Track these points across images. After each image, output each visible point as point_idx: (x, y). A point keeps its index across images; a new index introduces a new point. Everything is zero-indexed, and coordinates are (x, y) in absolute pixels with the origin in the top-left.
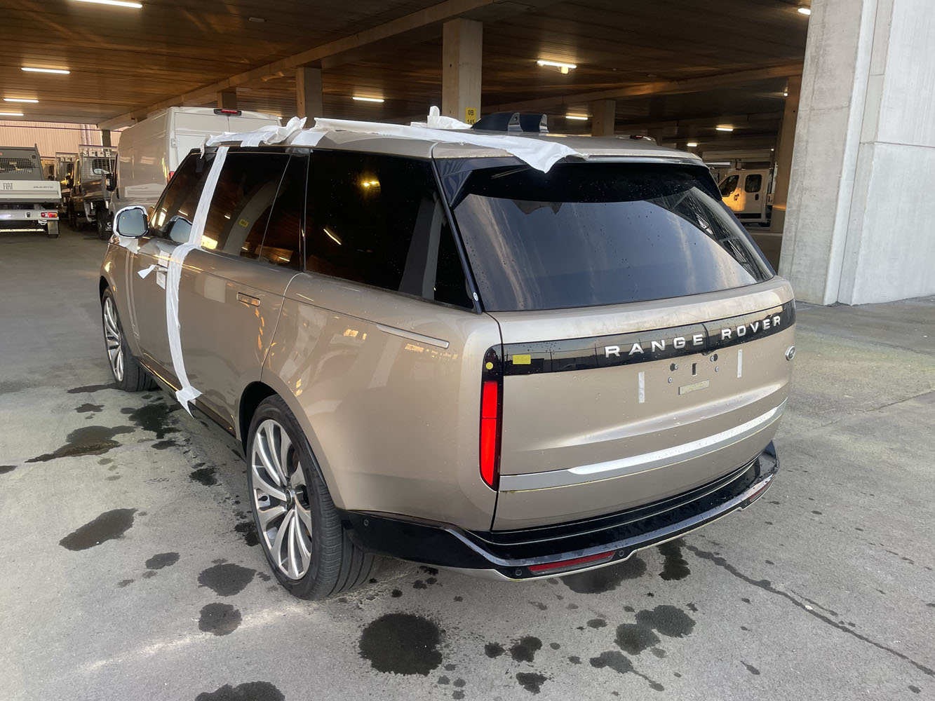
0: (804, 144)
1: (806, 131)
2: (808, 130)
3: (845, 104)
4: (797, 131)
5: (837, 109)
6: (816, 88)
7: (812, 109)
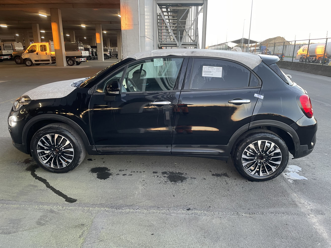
1: (125, 32)
3: (137, 23)
5: (134, 25)
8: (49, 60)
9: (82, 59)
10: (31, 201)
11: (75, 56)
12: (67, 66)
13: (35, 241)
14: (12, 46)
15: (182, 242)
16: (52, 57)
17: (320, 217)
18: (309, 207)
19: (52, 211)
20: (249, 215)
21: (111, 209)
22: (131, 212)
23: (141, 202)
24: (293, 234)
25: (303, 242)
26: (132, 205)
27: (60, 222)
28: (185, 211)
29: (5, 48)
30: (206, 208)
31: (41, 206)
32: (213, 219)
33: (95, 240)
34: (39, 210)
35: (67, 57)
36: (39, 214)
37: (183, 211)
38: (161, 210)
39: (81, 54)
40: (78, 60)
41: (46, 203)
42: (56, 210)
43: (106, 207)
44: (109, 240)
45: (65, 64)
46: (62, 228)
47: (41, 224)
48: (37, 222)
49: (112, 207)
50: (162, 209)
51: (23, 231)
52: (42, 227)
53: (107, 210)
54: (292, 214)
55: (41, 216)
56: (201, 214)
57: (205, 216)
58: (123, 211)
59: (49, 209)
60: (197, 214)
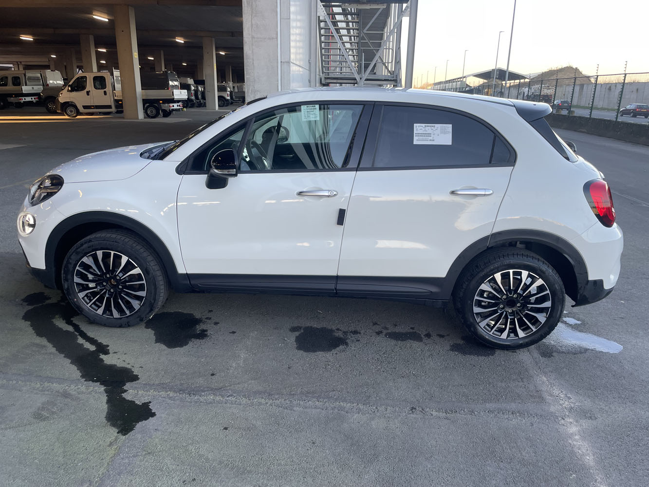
0: (251, 60)
1: (251, 52)
2: (252, 52)
3: (274, 36)
4: (245, 52)
5: (269, 39)
6: (253, 22)
7: (253, 37)
8: (109, 107)
9: (173, 106)
10: (30, 375)
11: (161, 100)
12: (145, 118)
13: (26, 448)
14: (42, 78)
15: (305, 461)
16: (116, 100)
17: (586, 424)
18: (566, 403)
19: (66, 395)
20: (444, 414)
21: (178, 394)
22: (217, 401)
23: (239, 384)
24: (524, 454)
25: (542, 470)
26: (221, 388)
27: (78, 416)
28: (321, 402)
29: (27, 81)
30: (362, 398)
31: (46, 384)
32: (373, 419)
33: (137, 452)
34: (42, 391)
35: (145, 101)
36: (40, 400)
37: (317, 403)
38: (276, 399)
39: (173, 95)
40: (165, 106)
41: (56, 379)
42: (74, 392)
43: (170, 391)
44: (164, 453)
45: (141, 115)
46: (80, 427)
47: (41, 417)
48: (34, 414)
49: (182, 391)
50: (277, 397)
51: (6, 429)
52: (43, 424)
53: (171, 395)
54: (530, 415)
55: (43, 404)
56: (352, 409)
57: (359, 413)
58: (202, 399)
59: (61, 391)
60: (342, 408)
